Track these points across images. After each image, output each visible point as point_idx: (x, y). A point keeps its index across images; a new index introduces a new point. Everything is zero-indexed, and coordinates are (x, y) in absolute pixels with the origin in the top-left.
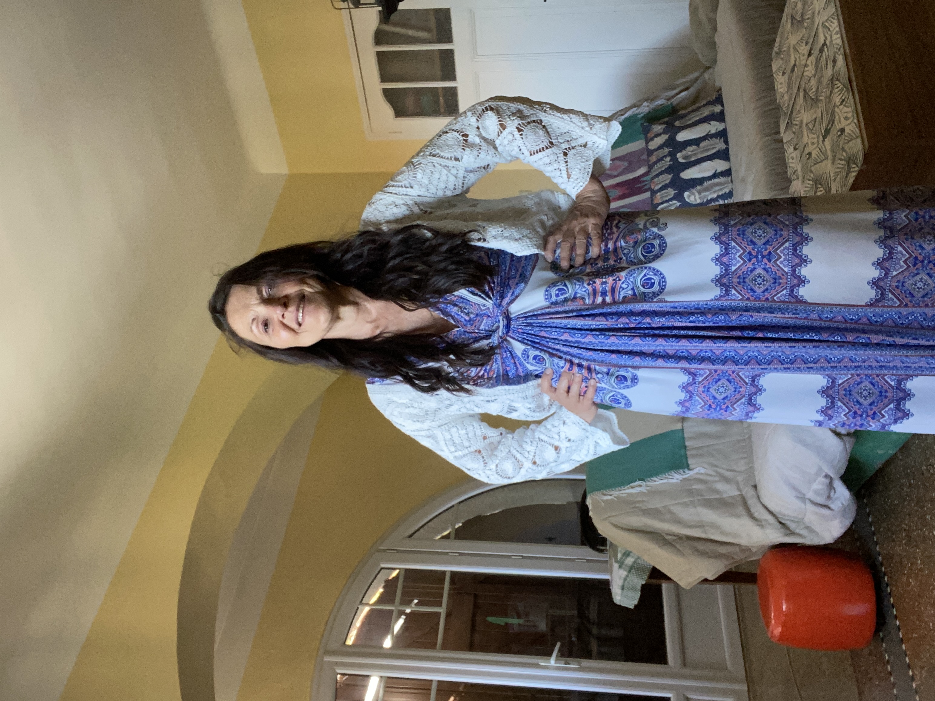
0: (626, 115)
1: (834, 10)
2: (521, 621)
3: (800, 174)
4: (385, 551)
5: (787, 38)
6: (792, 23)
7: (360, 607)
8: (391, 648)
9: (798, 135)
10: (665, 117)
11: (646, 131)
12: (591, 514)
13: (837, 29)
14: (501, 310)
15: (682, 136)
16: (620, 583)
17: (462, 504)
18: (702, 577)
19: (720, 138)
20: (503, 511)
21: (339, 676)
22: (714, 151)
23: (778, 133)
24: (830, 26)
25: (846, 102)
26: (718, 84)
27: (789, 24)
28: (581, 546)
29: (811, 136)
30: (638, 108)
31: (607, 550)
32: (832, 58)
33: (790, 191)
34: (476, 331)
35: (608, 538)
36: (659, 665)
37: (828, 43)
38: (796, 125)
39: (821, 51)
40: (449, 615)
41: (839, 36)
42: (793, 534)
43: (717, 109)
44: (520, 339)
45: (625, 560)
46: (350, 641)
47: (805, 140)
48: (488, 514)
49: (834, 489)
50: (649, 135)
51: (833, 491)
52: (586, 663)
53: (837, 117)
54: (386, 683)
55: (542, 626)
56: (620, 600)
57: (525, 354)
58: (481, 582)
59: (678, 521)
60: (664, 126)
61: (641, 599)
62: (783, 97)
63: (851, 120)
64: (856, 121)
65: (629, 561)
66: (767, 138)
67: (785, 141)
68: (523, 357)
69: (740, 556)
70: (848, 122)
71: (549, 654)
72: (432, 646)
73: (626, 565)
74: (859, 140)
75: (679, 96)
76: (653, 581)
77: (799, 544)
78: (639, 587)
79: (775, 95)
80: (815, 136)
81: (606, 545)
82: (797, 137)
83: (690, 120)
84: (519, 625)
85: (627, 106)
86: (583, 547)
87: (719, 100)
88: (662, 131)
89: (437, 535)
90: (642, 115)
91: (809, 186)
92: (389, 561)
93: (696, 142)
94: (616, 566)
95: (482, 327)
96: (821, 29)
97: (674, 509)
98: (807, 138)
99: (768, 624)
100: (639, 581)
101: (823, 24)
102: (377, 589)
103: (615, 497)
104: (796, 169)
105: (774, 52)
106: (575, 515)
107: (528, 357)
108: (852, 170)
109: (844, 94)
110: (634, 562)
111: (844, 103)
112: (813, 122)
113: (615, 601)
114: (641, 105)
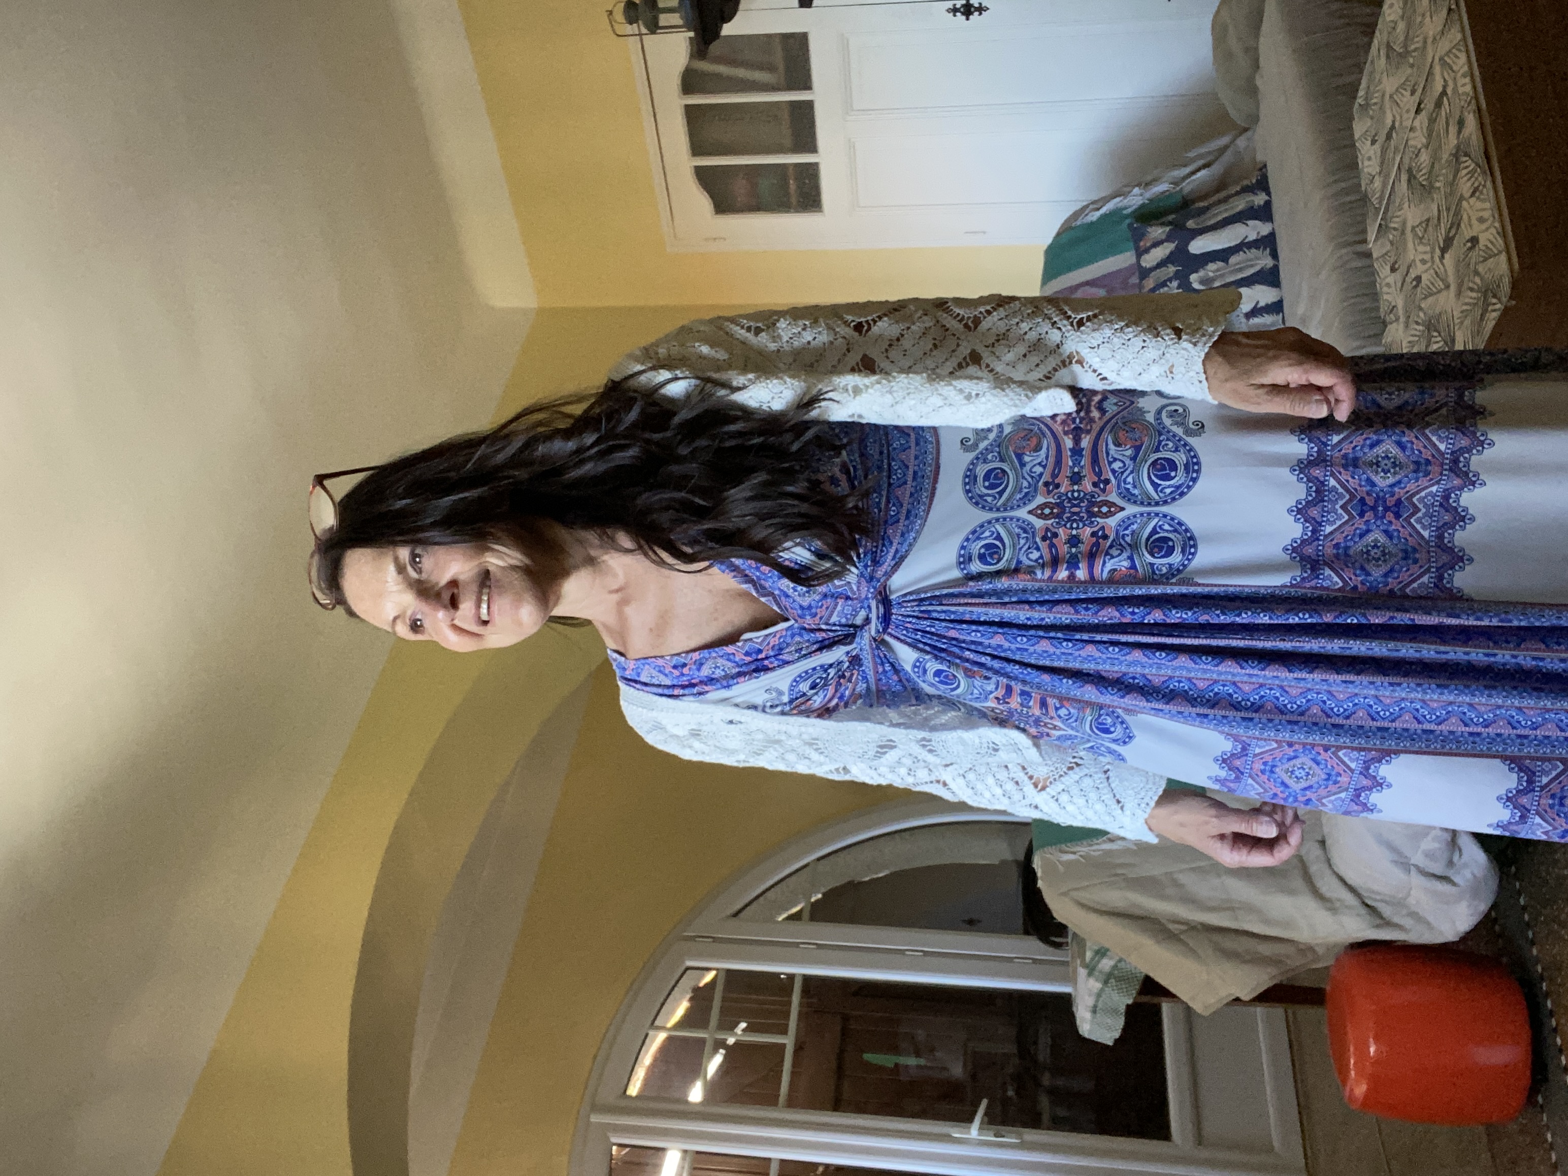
0: (1104, 210)
1: (1459, 36)
2: (922, 1062)
3: (1401, 312)
4: (692, 938)
5: (1380, 82)
6: (1388, 57)
7: (651, 1033)
8: (702, 1104)
9: (1399, 246)
10: (1171, 213)
11: (1137, 236)
12: (1040, 884)
13: (1466, 68)
14: (874, 588)
15: (1198, 246)
16: (1090, 1001)
17: (822, 862)
18: (1231, 995)
19: (1265, 249)
20: (892, 874)
21: (614, 1148)
22: (1251, 271)
23: (1365, 241)
24: (1454, 62)
25: (1481, 193)
26: (1260, 157)
27: (1383, 60)
28: (1023, 936)
29: (1421, 248)
30: (1125, 198)
31: (1067, 943)
32: (1457, 117)
33: (1383, 341)
34: (824, 627)
35: (1070, 925)
36: (1155, 1142)
37: (1449, 91)
38: (1395, 229)
39: (1439, 104)
40: (799, 1048)
41: (1468, 80)
42: (1387, 924)
43: (1260, 199)
44: (909, 640)
45: (1099, 962)
46: (633, 1090)
47: (1411, 255)
48: (867, 879)
49: (1460, 850)
50: (1142, 244)
51: (1457, 854)
52: (1031, 1135)
53: (1465, 217)
54: (694, 1161)
55: (957, 1070)
56: (1090, 1031)
57: (918, 667)
58: (856, 994)
59: (1190, 900)
60: (1168, 229)
61: (1124, 1030)
62: (1372, 182)
63: (1489, 222)
64: (1497, 225)
65: (1106, 964)
66: (1344, 251)
67: (1375, 256)
68: (915, 672)
69: (1297, 962)
70: (1484, 226)
71: (968, 1119)
72: (771, 1100)
73: (1101, 972)
74: (1503, 257)
75: (1194, 177)
76: (1145, 999)
77: (1395, 941)
78: (1122, 1009)
79: (1358, 177)
80: (1428, 249)
81: (1067, 937)
82: (1397, 249)
83: (1210, 219)
84: (919, 1067)
85: (1103, 195)
86: (1027, 937)
87: (1263, 185)
88: (1164, 237)
89: (780, 914)
90: (1129, 210)
91: (1418, 333)
92: (699, 955)
93: (1223, 255)
94: (1082, 972)
95: (834, 619)
96: (1437, 69)
97: (1183, 878)
98: (1415, 252)
99: (1344, 1079)
100: (1123, 1000)
101: (1441, 59)
102: (678, 1003)
103: (1081, 856)
104: (1393, 304)
105: (1356, 106)
106: (1013, 884)
107: (925, 671)
108: (1490, 308)
109: (1477, 179)
110: (1115, 967)
111: (1477, 194)
112: (1424, 225)
113: (1081, 1033)
114: (1129, 192)
